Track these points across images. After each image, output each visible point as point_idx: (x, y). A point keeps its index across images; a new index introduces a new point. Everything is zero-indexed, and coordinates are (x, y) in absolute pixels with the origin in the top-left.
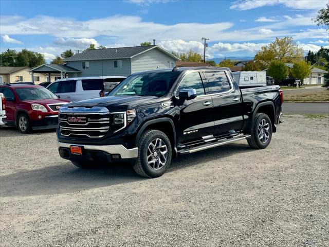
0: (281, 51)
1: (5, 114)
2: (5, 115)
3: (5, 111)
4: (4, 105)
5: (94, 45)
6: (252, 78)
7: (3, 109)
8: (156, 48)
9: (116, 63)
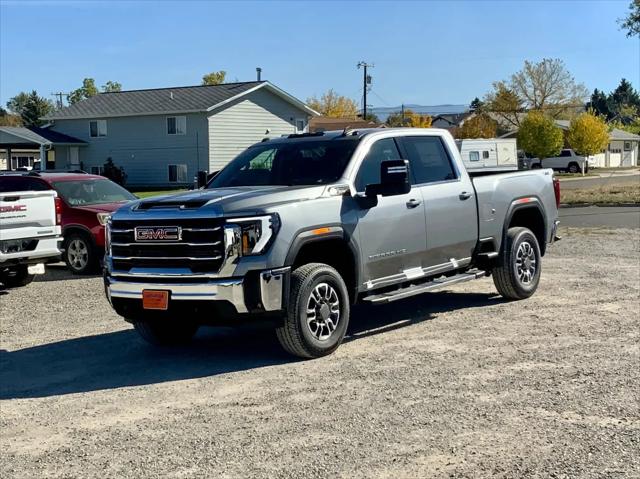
0: (538, 92)
1: (60, 233)
2: (60, 236)
3: (59, 227)
4: (59, 216)
5: (91, 81)
6: (486, 155)
7: (57, 224)
8: (263, 87)
9: (172, 123)
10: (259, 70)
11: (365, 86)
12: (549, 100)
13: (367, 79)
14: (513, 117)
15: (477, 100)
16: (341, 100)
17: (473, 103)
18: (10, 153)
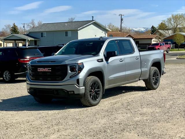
8: (94, 22)
9: (66, 33)
10: (93, 17)
11: (121, 22)
12: (178, 26)
13: (122, 20)
14: (167, 32)
15: (153, 26)
16: (113, 26)
17: (152, 27)
18: (15, 42)
